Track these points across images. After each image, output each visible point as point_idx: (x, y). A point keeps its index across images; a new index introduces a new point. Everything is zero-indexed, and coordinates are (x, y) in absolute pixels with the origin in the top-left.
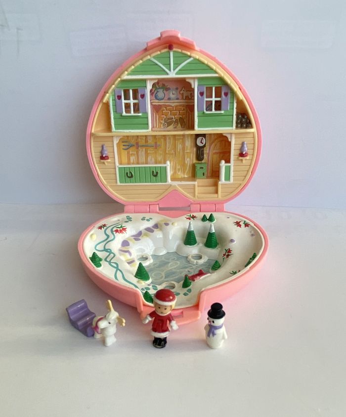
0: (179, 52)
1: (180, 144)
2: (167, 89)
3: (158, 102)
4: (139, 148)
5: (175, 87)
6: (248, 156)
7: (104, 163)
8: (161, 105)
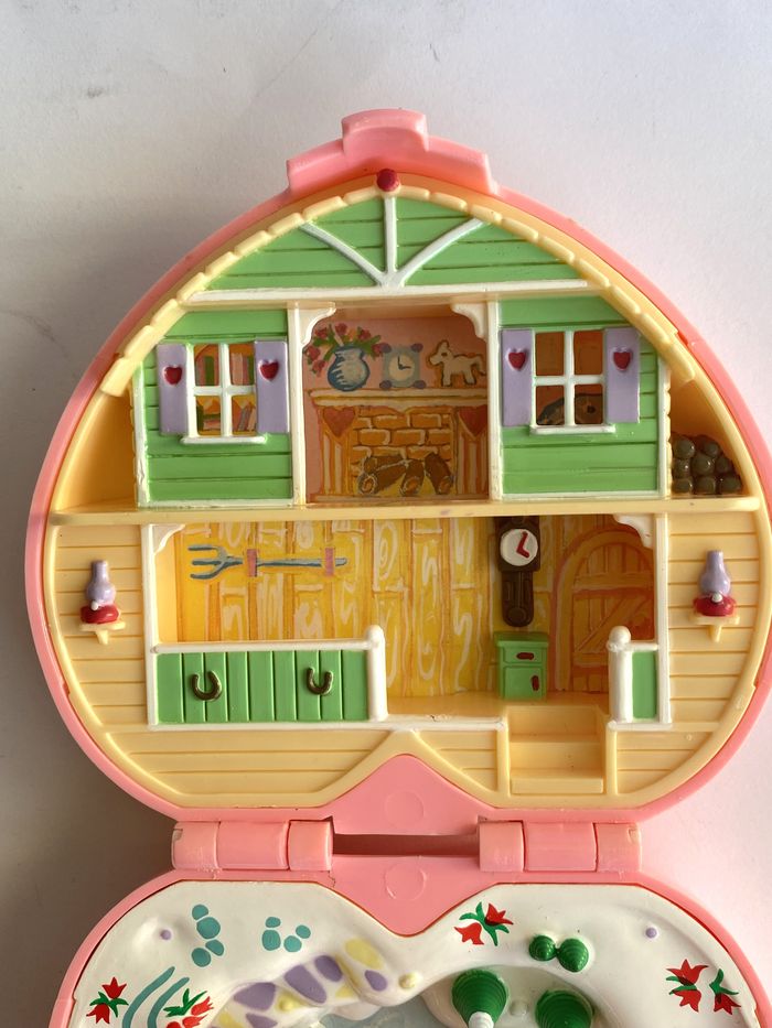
0: (423, 202)
1: (430, 555)
2: (379, 350)
3: (342, 398)
4: (260, 574)
5: (407, 342)
6: (736, 610)
7: (94, 636)
8: (351, 409)
